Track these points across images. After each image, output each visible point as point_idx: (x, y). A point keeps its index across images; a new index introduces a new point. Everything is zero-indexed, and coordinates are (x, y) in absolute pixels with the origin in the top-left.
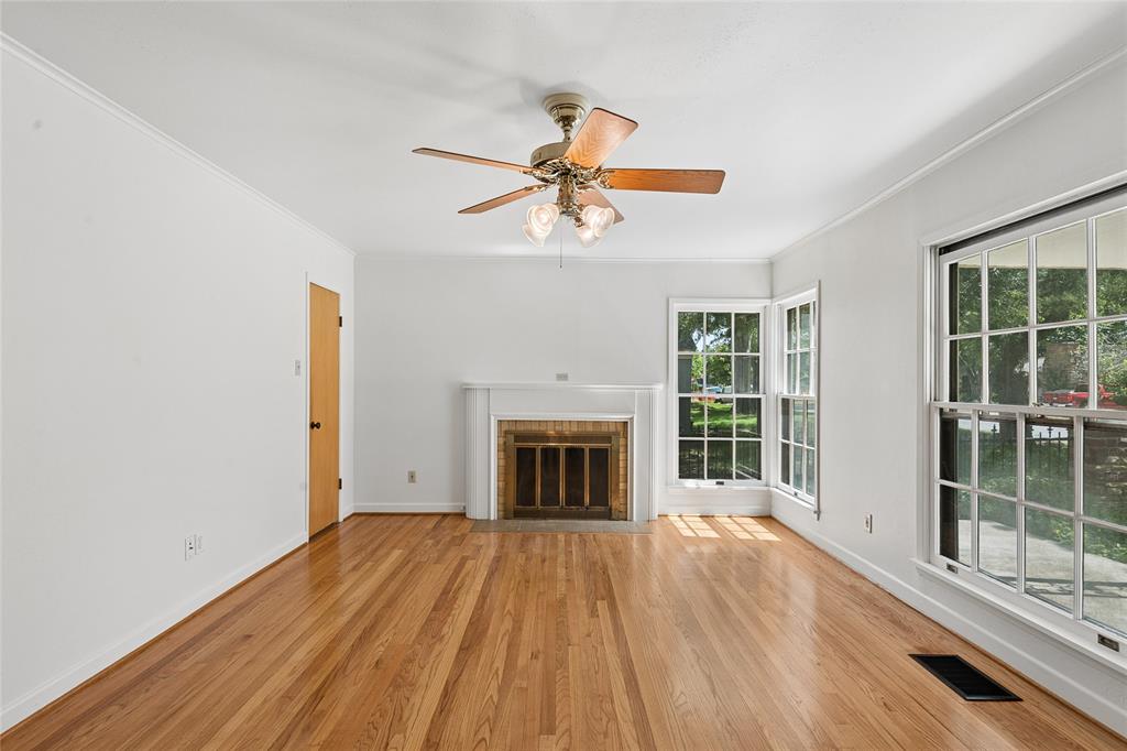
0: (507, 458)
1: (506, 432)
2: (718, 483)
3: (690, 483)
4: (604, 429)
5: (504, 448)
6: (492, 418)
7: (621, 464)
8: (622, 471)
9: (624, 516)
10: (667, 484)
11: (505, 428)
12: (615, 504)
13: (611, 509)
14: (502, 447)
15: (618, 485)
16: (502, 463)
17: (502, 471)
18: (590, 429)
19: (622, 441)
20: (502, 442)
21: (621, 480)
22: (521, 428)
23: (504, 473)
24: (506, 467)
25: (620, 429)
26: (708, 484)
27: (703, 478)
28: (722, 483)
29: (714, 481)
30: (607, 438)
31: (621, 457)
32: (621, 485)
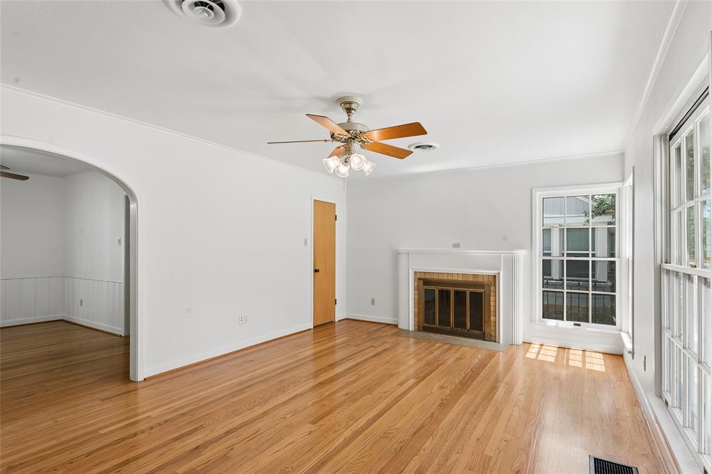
0: (419, 294)
1: (419, 279)
2: (575, 324)
3: (552, 323)
4: (480, 280)
5: (417, 289)
6: (410, 270)
7: (492, 303)
8: (492, 309)
9: (493, 339)
10: (531, 321)
11: (419, 276)
12: (487, 330)
13: (484, 333)
14: (416, 288)
15: (490, 317)
16: (417, 297)
17: (416, 302)
18: (471, 279)
19: (492, 288)
20: (416, 285)
21: (492, 314)
22: (427, 277)
23: (418, 303)
24: (419, 299)
25: (491, 280)
26: (567, 325)
27: (563, 320)
28: (579, 325)
29: (572, 323)
30: (482, 285)
31: (492, 299)
32: (492, 318)
